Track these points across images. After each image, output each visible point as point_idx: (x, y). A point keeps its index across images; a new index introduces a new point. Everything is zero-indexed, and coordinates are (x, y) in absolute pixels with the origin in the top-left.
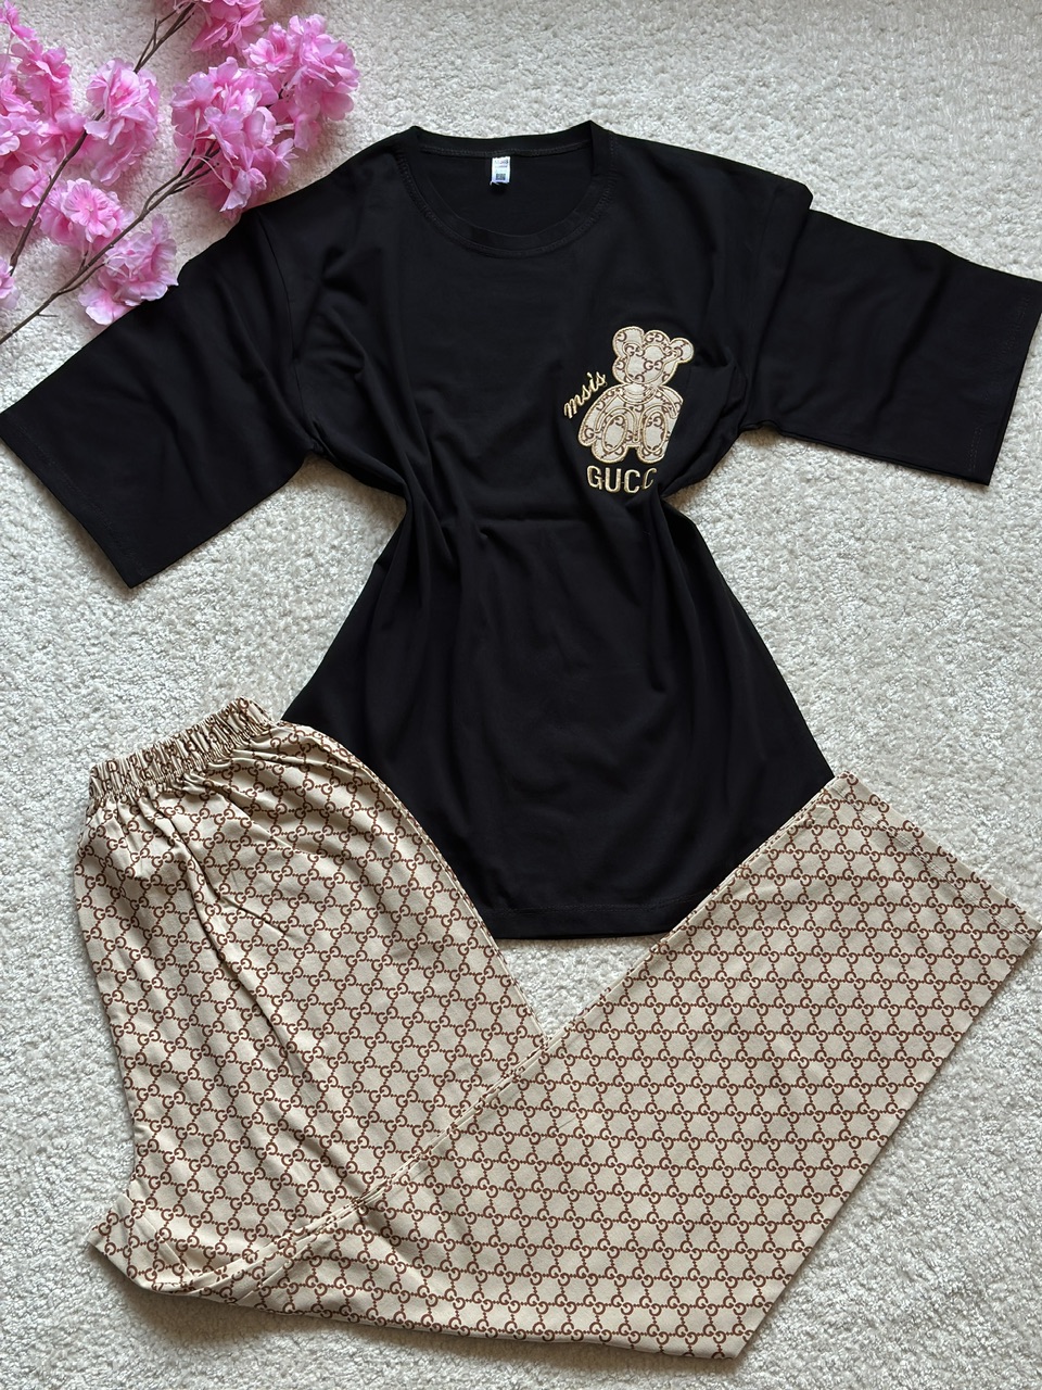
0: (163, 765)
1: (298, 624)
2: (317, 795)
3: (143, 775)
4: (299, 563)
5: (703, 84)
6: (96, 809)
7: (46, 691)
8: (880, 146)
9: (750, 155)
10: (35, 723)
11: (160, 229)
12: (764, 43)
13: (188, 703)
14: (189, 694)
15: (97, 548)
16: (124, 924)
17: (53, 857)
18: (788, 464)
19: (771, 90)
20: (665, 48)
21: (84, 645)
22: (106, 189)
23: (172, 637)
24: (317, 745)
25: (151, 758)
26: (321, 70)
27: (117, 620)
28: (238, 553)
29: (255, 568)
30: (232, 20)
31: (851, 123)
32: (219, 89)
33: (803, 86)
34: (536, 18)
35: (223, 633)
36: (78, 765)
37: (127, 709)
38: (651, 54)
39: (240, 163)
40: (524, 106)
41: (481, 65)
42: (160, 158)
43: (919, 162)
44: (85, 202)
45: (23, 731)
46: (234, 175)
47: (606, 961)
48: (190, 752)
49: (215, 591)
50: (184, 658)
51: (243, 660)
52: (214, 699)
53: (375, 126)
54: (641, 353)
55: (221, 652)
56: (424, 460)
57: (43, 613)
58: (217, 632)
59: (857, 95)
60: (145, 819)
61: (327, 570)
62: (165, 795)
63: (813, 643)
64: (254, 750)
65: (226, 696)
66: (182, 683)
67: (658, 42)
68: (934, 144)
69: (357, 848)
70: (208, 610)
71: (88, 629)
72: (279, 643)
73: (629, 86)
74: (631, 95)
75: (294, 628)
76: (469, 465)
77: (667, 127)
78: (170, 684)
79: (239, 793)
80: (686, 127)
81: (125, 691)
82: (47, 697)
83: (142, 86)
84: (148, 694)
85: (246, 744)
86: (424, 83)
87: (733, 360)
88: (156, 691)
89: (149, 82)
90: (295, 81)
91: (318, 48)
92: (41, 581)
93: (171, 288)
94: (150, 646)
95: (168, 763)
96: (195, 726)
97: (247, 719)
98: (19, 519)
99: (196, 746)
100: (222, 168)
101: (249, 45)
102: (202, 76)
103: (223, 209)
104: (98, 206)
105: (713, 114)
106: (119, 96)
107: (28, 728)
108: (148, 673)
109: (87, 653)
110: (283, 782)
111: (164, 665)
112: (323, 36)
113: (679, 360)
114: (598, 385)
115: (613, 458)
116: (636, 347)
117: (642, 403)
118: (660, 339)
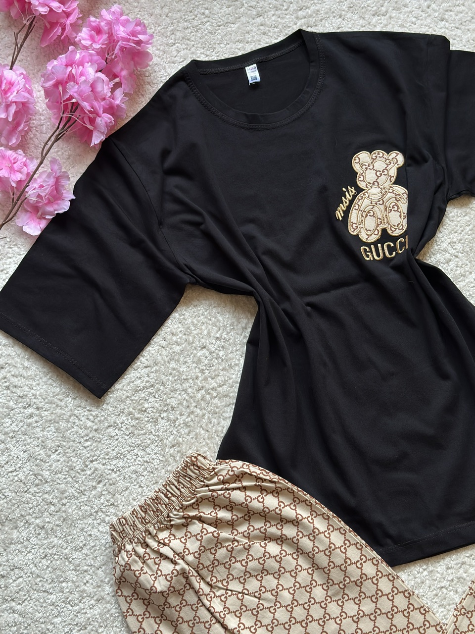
0: (154, 512)
1: (209, 394)
2: (256, 504)
3: (143, 521)
4: (199, 354)
6: (120, 551)
7: (65, 479)
9: (402, 26)
10: (64, 501)
11: (56, 167)
13: (156, 462)
14: (154, 457)
15: (71, 378)
16: (157, 620)
17: (99, 587)
21: (80, 443)
22: (14, 149)
23: (134, 423)
24: (246, 473)
25: (146, 509)
26: (128, 40)
27: (96, 421)
28: (159, 358)
29: (173, 365)
30: (62, 21)
32: (70, 69)
35: (165, 411)
36: (99, 521)
37: (119, 476)
39: (94, 112)
40: (255, 29)
42: (40, 119)
44: (4, 162)
46: (92, 121)
47: (464, 563)
48: (169, 498)
49: (152, 386)
50: (145, 434)
51: (182, 425)
52: (171, 455)
53: (167, 66)
54: (371, 167)
56: (260, 271)
57: (49, 429)
58: (160, 412)
60: (153, 550)
61: (217, 355)
62: (161, 530)
64: (207, 486)
65: (178, 452)
66: (148, 450)
69: (290, 531)
70: (152, 399)
71: (80, 431)
72: (201, 410)
74: (318, 7)
75: (208, 396)
76: (287, 266)
77: (346, 21)
78: (141, 453)
79: (206, 516)
80: (358, 18)
81: (114, 465)
82: (67, 482)
83: (19, 78)
84: (129, 463)
85: (202, 483)
86: (190, 31)
87: (431, 156)
88: (133, 460)
89: (22, 74)
90: (116, 52)
91: (124, 27)
92: (42, 408)
93: (72, 201)
94: (122, 432)
95: (157, 510)
96: (168, 481)
97: (199, 468)
98: (17, 373)
99: (172, 494)
100: (83, 118)
101: (77, 34)
102: (55, 62)
103: (92, 145)
104: (13, 161)
105: (372, 6)
106: (7, 89)
107: (60, 506)
108: (125, 449)
109: (84, 447)
110: (232, 502)
111: (134, 442)
112: (124, 18)
113: (396, 166)
114: (351, 194)
115: (373, 238)
116: (367, 164)
117: (382, 198)
118: (381, 155)
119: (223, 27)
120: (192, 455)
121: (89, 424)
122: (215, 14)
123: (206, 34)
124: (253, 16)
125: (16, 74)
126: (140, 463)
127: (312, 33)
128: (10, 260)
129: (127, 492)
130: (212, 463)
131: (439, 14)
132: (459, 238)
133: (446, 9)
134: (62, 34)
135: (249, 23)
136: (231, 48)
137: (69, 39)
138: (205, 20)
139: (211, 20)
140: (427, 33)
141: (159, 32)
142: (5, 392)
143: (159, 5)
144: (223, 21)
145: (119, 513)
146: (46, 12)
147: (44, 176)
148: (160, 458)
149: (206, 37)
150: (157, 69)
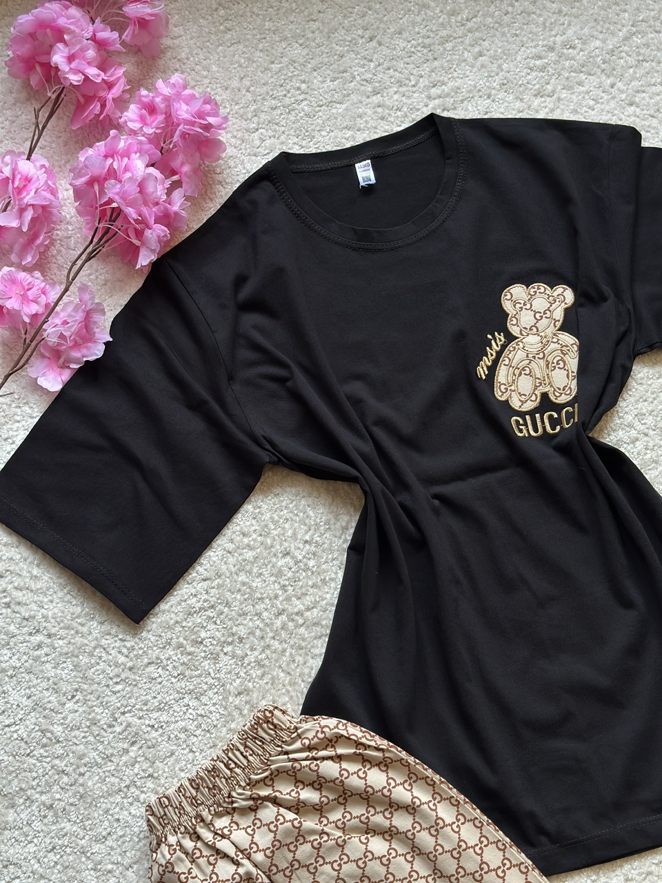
0: (209, 789)
1: (293, 620)
2: (355, 782)
3: (194, 802)
4: (279, 564)
5: (519, 58)
6: (159, 845)
7: (84, 737)
9: (575, 111)
10: (82, 770)
11: (87, 297)
12: (560, 12)
13: (215, 716)
14: (213, 709)
15: (98, 594)
19: (577, 50)
20: (477, 34)
21: (108, 686)
22: (29, 270)
23: (185, 659)
24: (342, 736)
25: (198, 785)
26: (193, 124)
27: (132, 655)
28: (224, 567)
29: (242, 577)
30: (102, 94)
32: (110, 161)
33: (604, 41)
34: (360, 32)
35: (230, 644)
36: (130, 800)
37: (161, 735)
38: (467, 42)
39: (143, 222)
40: (369, 112)
41: (323, 85)
42: (67, 229)
44: (14, 288)
45: (72, 780)
46: (139, 234)
47: (649, 873)
48: (231, 770)
49: (212, 607)
50: (200, 676)
52: (236, 707)
53: (246, 159)
54: (528, 306)
55: (232, 662)
56: (368, 448)
57: (65, 665)
58: (223, 644)
59: (652, 39)
60: (206, 844)
61: (306, 565)
62: (218, 815)
64: (287, 753)
65: (246, 703)
66: (204, 699)
67: (470, 31)
69: (402, 822)
70: (211, 626)
71: (109, 670)
72: (281, 642)
73: (455, 74)
74: (458, 82)
75: (291, 624)
76: (407, 442)
77: (497, 103)
78: (193, 703)
79: (283, 796)
80: (514, 99)
81: (155, 719)
82: (87, 742)
83: (38, 173)
84: (176, 717)
85: (279, 749)
86: (279, 112)
87: (612, 295)
88: (182, 713)
89: (43, 166)
90: (175, 139)
91: (187, 104)
92: (56, 635)
93: (107, 344)
94: (167, 672)
95: (214, 786)
96: (231, 745)
97: (275, 727)
98: (22, 584)
99: (235, 763)
100: (127, 229)
101: (122, 113)
102: (90, 152)
103: (138, 266)
104: (26, 287)
105: (534, 83)
106: (22, 186)
107: (77, 776)
108: (172, 697)
109: (113, 692)
110: (321, 777)
111: (184, 686)
112: (187, 92)
113: (564, 306)
114: (499, 344)
115: (529, 406)
116: (522, 302)
117: (542, 350)
118: (542, 290)
119: (326, 108)
120: (266, 708)
121: (122, 659)
122: (315, 90)
123: (301, 117)
124: (368, 94)
125: (35, 166)
126: (191, 717)
127: (449, 119)
128: (17, 424)
129: (172, 759)
130: (294, 720)
131: (627, 96)
132: (650, 409)
133: (637, 90)
134: (102, 112)
135: (362, 102)
136: (336, 137)
137: (110, 119)
138: (301, 97)
139: (309, 98)
140: (610, 122)
141: (236, 113)
142: (4, 611)
143: (238, 75)
144: (326, 99)
145: (159, 788)
146: (79, 81)
147: (70, 309)
148: (220, 711)
149: (301, 121)
150: (232, 163)
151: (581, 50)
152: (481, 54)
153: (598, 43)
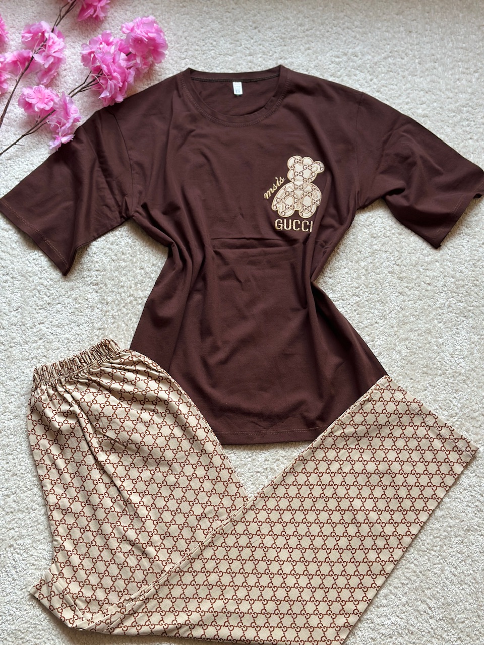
5: (327, 55)
8: (409, 85)
12: (355, 37)
18: (365, 230)
19: (359, 58)
20: (310, 39)
31: (395, 74)
33: (373, 57)
34: (251, 23)
38: (304, 41)
41: (225, 45)
43: (427, 93)
45: (6, 348)
55: (100, 313)
59: (398, 61)
63: (377, 313)
67: (307, 36)
68: (433, 84)
73: (293, 56)
151: (360, 59)
152: (309, 49)
153: (370, 57)
